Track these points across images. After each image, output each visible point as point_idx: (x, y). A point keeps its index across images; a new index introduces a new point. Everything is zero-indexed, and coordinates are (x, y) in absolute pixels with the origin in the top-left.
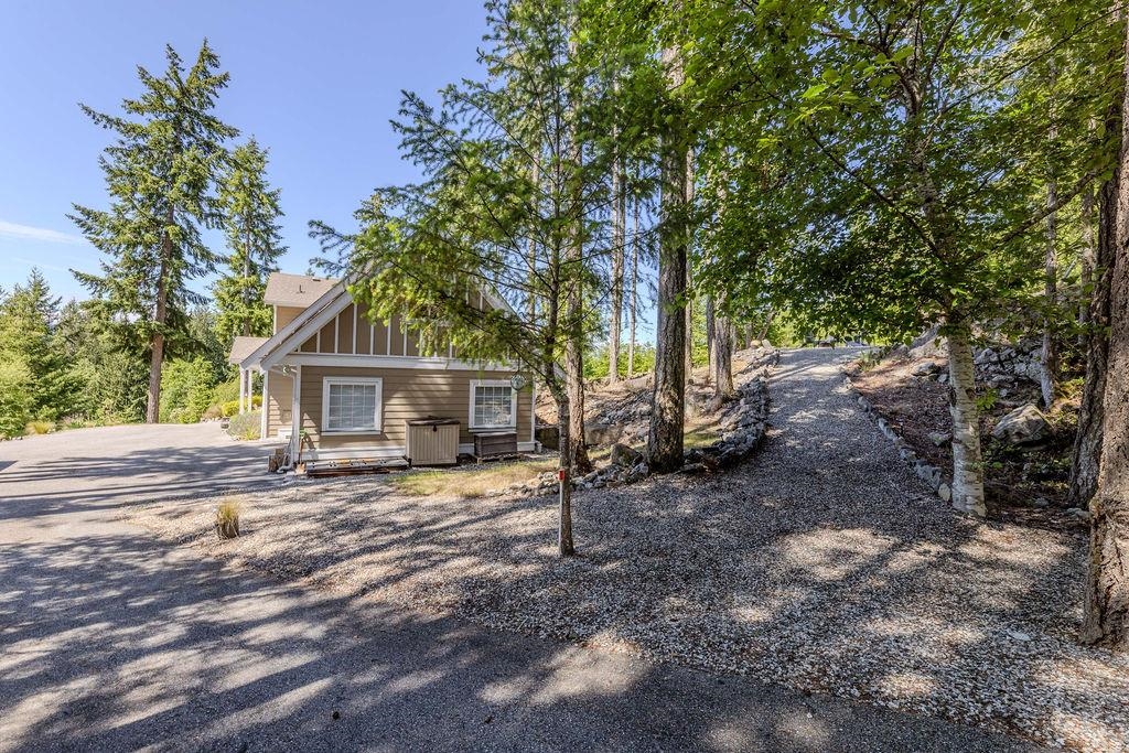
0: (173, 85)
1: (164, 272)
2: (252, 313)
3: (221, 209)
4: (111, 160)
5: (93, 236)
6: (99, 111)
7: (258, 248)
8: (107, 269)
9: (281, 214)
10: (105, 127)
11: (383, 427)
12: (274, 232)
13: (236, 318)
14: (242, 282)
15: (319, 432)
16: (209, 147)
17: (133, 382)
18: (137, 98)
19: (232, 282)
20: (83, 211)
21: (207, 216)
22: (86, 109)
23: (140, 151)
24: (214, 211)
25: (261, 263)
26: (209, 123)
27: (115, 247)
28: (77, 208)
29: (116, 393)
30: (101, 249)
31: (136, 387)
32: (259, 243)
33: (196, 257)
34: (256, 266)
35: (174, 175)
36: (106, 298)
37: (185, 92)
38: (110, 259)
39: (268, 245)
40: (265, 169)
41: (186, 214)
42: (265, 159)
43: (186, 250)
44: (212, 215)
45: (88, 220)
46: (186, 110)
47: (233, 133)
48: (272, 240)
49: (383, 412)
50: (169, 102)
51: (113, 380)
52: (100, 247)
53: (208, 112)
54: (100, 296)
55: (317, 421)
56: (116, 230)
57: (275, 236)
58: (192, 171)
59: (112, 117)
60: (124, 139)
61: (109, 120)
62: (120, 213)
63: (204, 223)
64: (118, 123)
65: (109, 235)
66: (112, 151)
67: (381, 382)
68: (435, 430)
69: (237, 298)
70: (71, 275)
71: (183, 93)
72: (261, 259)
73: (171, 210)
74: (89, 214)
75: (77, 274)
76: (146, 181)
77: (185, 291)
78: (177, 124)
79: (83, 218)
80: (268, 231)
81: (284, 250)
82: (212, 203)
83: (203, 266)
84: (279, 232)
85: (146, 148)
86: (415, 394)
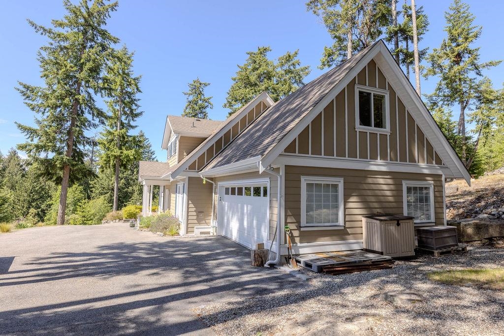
0: (83, 11)
1: (73, 125)
2: (122, 153)
3: (110, 85)
4: (45, 54)
5: (30, 102)
6: (39, 24)
7: (125, 113)
8: (39, 122)
9: (140, 91)
10: (42, 34)
11: (345, 222)
12: (135, 102)
13: (112, 155)
14: (116, 133)
15: (299, 227)
16: (104, 48)
17: (34, 200)
18: (61, 19)
19: (110, 133)
20: (25, 86)
21: (102, 89)
22: (31, 22)
23: (62, 49)
24: (106, 85)
25: (126, 122)
26: (104, 34)
27: (42, 110)
28: (21, 84)
29: (23, 207)
30: (33, 110)
31: (35, 203)
32: (126, 109)
33: (93, 115)
34: (124, 123)
35: (83, 64)
36: (36, 141)
37: (90, 15)
38: (40, 116)
39: (132, 111)
40: (132, 64)
41: (88, 89)
42: (132, 58)
43: (87, 111)
44: (105, 88)
45: (28, 91)
46: (90, 25)
47: (115, 41)
48: (134, 107)
49: (345, 209)
50: (81, 21)
51: (22, 199)
52: (33, 109)
53: (103, 27)
54: (32, 140)
55: (297, 216)
56: (46, 97)
57: (136, 105)
58: (94, 61)
59: (47, 28)
60: (53, 42)
61: (45, 30)
62: (50, 85)
63: (99, 94)
64: (50, 32)
65: (39, 101)
66: (46, 49)
67: (342, 181)
68: (398, 224)
69: (112, 143)
70: (16, 126)
71: (89, 15)
72: (126, 119)
73: (80, 85)
74: (28, 88)
75: (19, 126)
76: (66, 67)
77: (84, 137)
78: (85, 33)
79: (24, 90)
80: (132, 102)
81: (141, 114)
82: (105, 80)
83: (97, 121)
84: (138, 103)
85: (65, 48)
86: (365, 193)
